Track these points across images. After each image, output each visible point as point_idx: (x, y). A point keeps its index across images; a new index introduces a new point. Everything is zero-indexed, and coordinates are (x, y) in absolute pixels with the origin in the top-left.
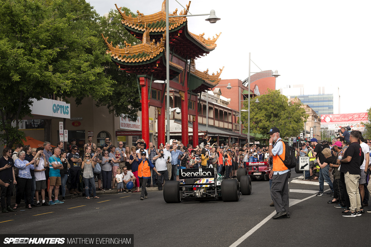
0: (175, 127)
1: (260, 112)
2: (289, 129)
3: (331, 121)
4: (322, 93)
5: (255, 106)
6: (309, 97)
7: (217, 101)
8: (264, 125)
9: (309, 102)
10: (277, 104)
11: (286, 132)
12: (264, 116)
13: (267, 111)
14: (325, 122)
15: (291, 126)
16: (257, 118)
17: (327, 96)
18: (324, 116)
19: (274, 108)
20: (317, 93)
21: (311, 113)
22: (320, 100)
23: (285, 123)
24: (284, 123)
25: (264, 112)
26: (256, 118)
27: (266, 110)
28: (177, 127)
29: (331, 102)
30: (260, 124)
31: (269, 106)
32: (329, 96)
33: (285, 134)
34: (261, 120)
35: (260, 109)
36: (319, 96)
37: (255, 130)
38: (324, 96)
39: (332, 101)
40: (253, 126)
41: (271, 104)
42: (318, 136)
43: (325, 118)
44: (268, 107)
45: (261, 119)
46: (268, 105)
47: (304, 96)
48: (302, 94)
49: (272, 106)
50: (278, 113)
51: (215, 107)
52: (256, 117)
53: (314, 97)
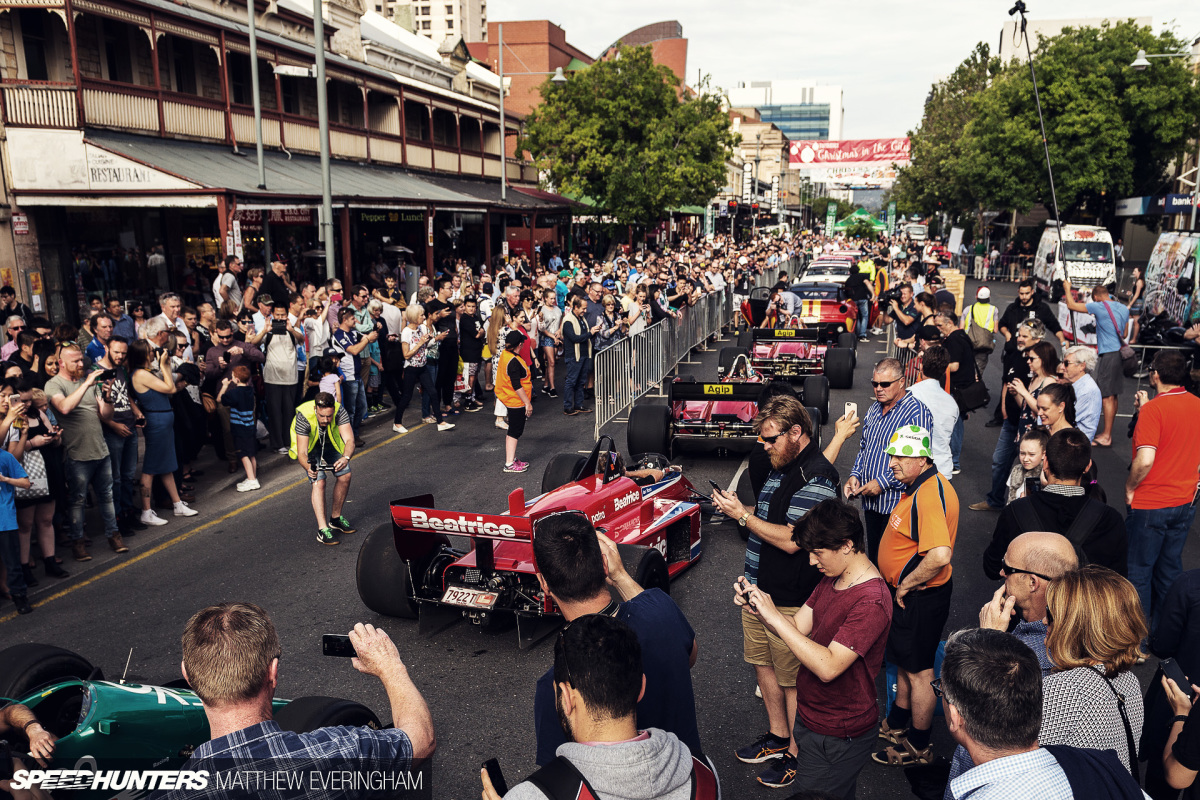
0: (91, 166)
1: (585, 121)
2: (673, 184)
3: (816, 160)
4: (807, 102)
5: (570, 101)
6: (783, 109)
7: (450, 80)
8: (594, 164)
9: (781, 119)
10: (637, 95)
11: (662, 192)
12: (596, 134)
13: (609, 117)
14: (801, 161)
15: (679, 170)
16: (573, 143)
17: (818, 108)
18: (799, 144)
19: (631, 109)
20: (799, 101)
21: (780, 141)
22: (803, 116)
23: (662, 159)
24: (656, 159)
25: (596, 123)
26: (569, 140)
27: (604, 113)
28: (101, 166)
29: (825, 122)
30: (583, 164)
31: (616, 103)
32: (822, 108)
33: (659, 197)
34: (585, 148)
35: (585, 110)
36: (803, 108)
37: (566, 183)
38: (812, 108)
39: (827, 119)
40: (560, 169)
41: (622, 97)
42: (793, 194)
43: (800, 152)
44: (611, 106)
45: (586, 144)
46: (613, 99)
47: (771, 108)
48: (768, 104)
49: (624, 102)
50: (643, 127)
51: (407, 95)
52: (569, 138)
53: (793, 109)
